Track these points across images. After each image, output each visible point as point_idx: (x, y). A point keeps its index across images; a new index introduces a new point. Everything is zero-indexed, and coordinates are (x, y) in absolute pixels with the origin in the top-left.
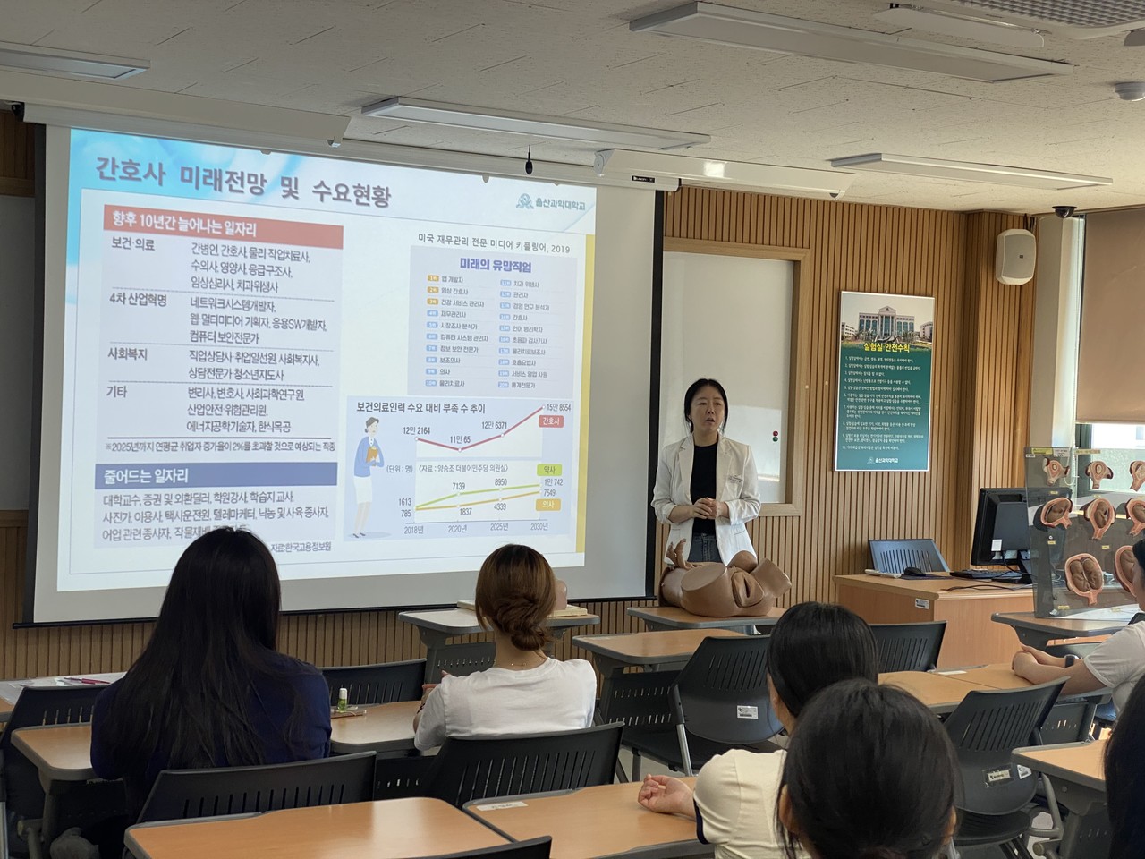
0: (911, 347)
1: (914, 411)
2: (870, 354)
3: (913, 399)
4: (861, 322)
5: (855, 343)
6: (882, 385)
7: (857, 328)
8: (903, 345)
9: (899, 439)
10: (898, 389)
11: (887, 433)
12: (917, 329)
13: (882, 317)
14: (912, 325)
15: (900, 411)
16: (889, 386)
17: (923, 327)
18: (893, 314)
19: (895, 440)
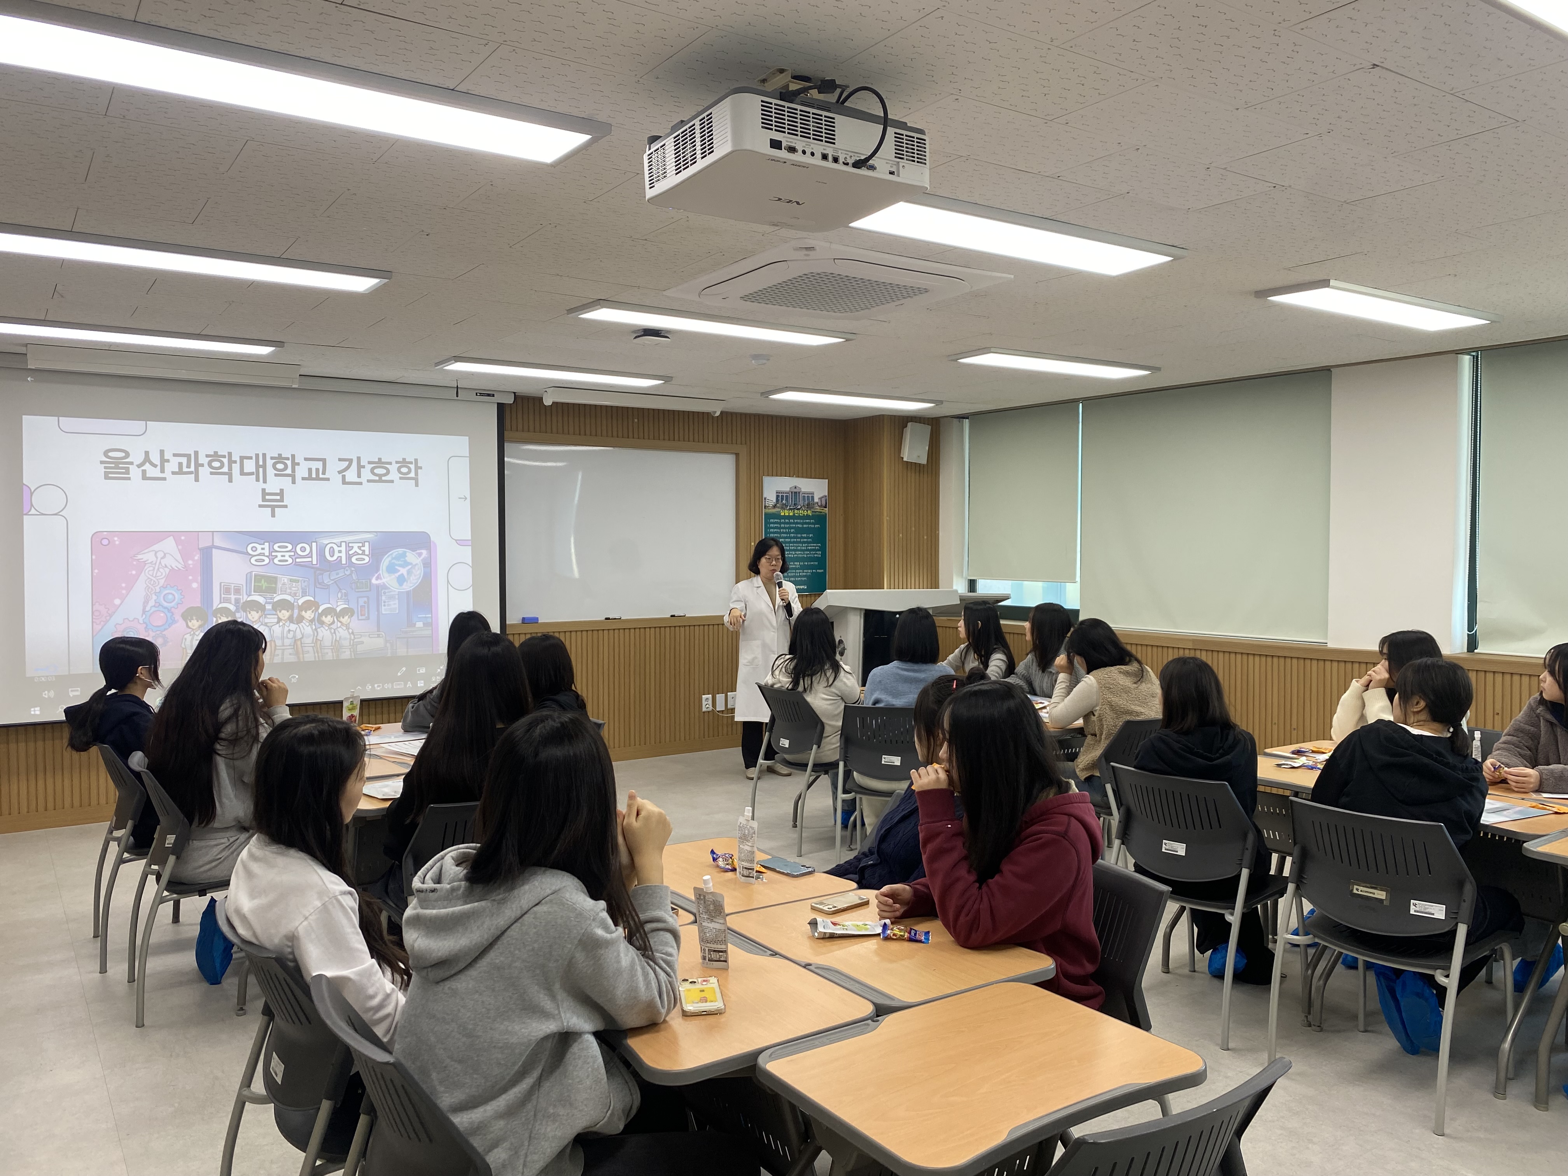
0: (812, 512)
1: (816, 554)
2: (785, 517)
3: (815, 546)
4: (778, 497)
5: (774, 511)
6: (794, 538)
7: (775, 501)
8: (807, 511)
9: (807, 572)
10: (805, 540)
11: (798, 569)
12: (816, 500)
13: (792, 493)
14: (813, 497)
15: (807, 554)
16: (799, 538)
17: (820, 499)
18: (799, 491)
19: (804, 574)
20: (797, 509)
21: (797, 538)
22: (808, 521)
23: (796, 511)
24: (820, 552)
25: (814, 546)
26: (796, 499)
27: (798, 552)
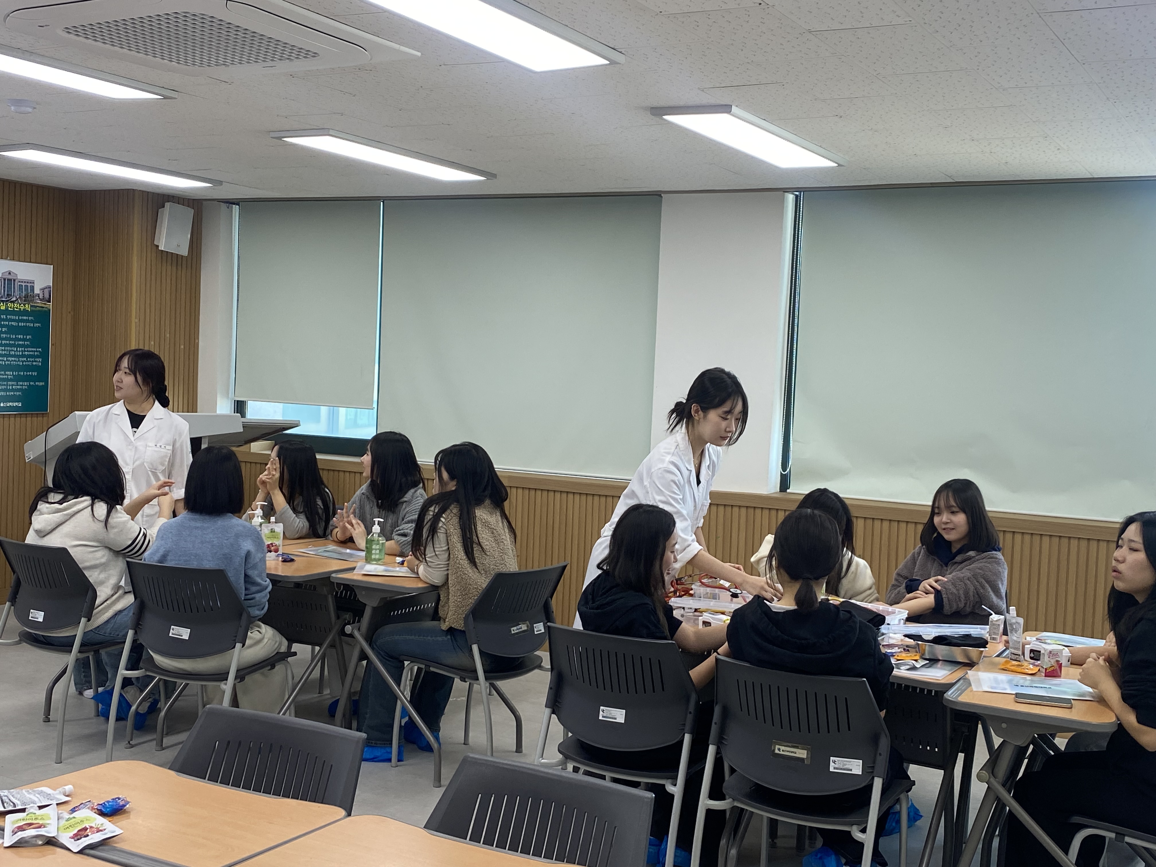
0: (31, 306)
1: (35, 361)
3: (34, 351)
6: (6, 339)
8: (24, 305)
9: (22, 385)
10: (21, 343)
11: (11, 380)
12: (37, 291)
13: (5, 280)
14: (33, 288)
15: (23, 362)
16: (12, 339)
17: (43, 290)
18: (15, 278)
19: (19, 387)
20: (11, 302)
21: (10, 339)
22: (25, 318)
23: (9, 304)
24: (41, 360)
25: (32, 351)
26: (9, 288)
27: (10, 359)
